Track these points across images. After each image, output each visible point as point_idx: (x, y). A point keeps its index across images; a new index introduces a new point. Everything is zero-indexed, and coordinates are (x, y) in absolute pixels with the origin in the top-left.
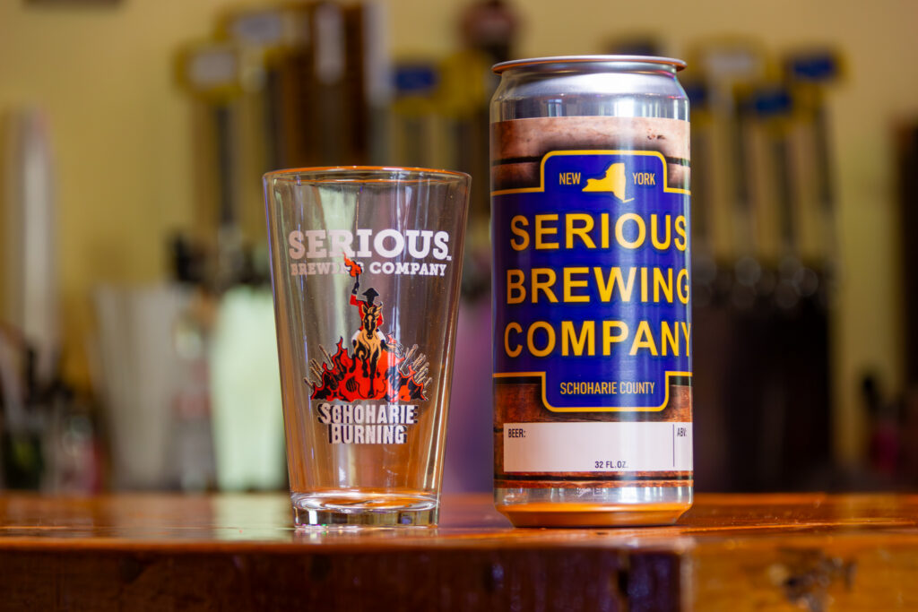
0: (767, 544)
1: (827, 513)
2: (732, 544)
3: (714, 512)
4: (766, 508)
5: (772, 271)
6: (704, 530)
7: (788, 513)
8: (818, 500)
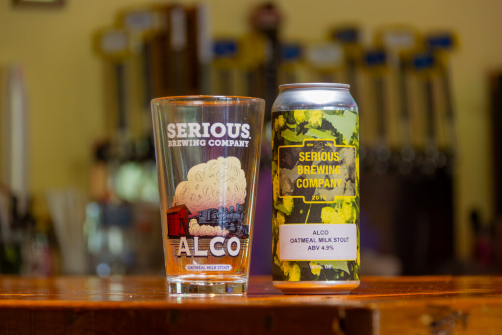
0: (420, 304)
1: (452, 286)
2: (401, 304)
3: (391, 286)
4: (419, 283)
5: (421, 153)
6: (386, 295)
7: (432, 286)
8: (447, 279)
